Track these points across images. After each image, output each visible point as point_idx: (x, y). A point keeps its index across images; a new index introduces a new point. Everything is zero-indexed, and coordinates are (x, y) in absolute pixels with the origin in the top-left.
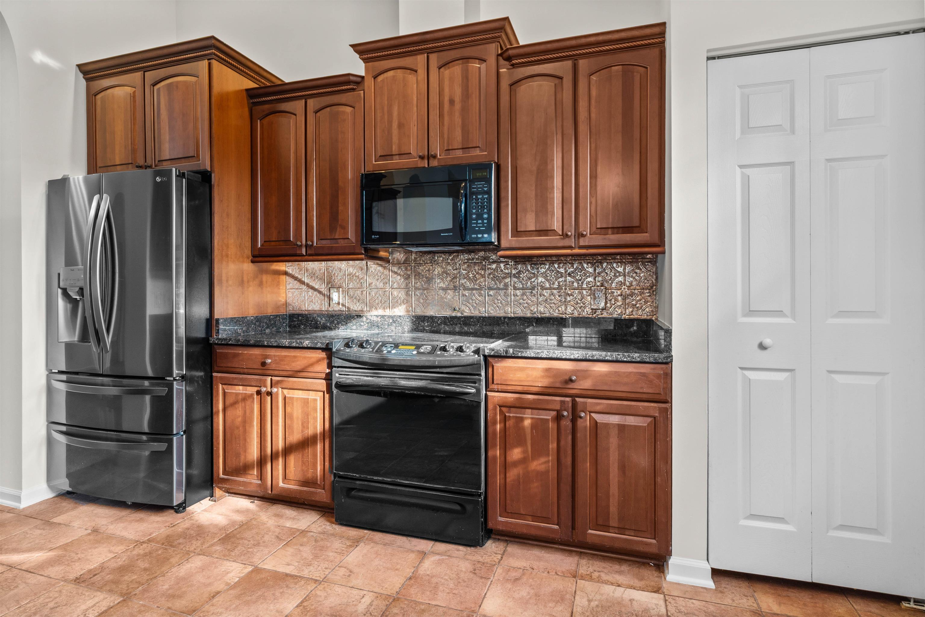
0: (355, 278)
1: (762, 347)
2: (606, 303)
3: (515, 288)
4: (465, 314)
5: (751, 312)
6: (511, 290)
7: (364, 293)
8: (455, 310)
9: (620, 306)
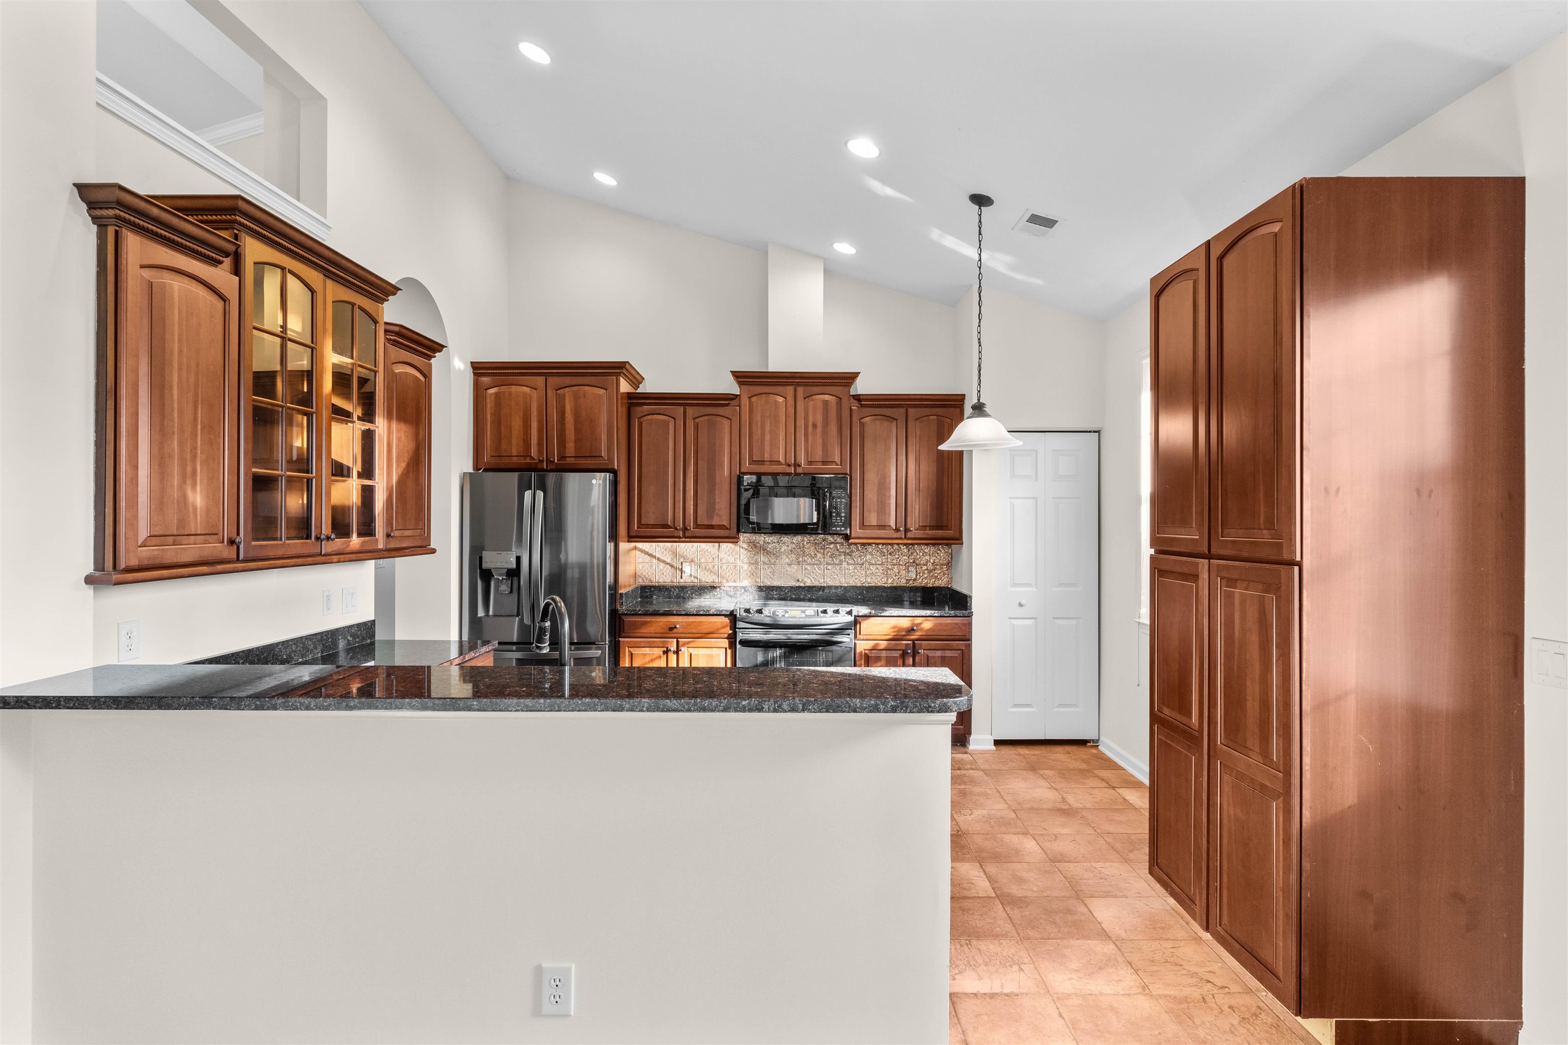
0: (706, 553)
1: (1021, 605)
2: (917, 576)
3: (848, 564)
4: (807, 584)
5: (1015, 585)
6: (845, 565)
7: (716, 567)
8: (798, 581)
9: (926, 578)
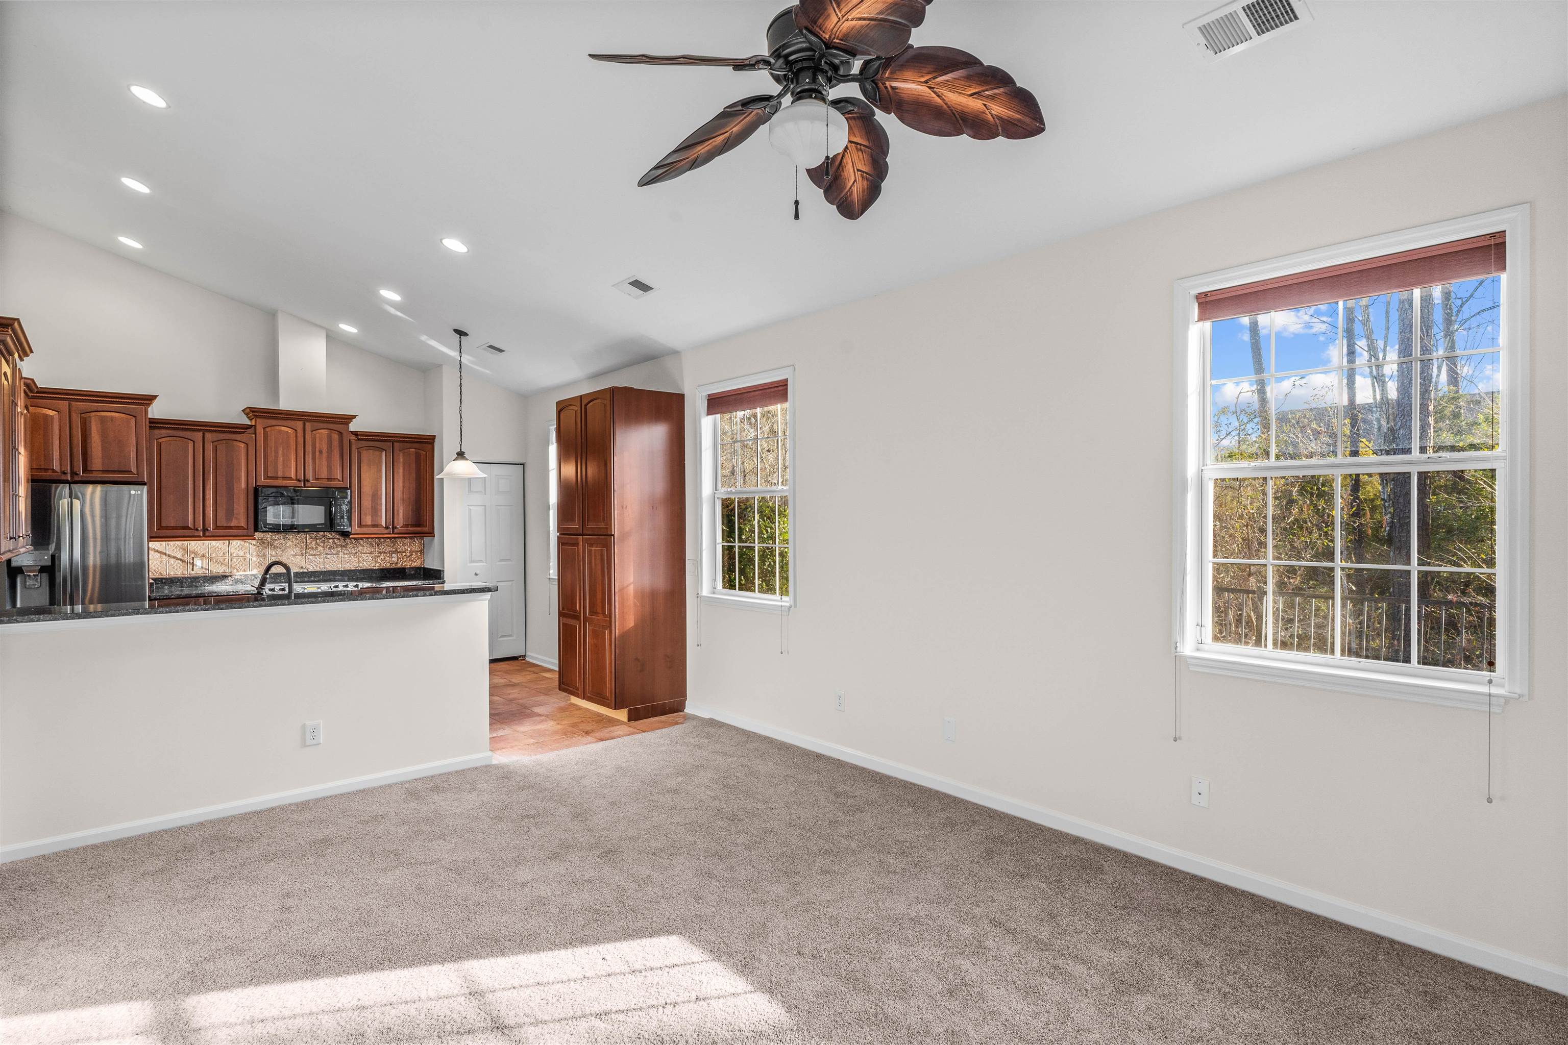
0: (217, 549)
1: (476, 574)
2: (398, 560)
3: (344, 554)
4: (310, 570)
5: (472, 562)
6: (341, 554)
7: (227, 560)
8: (302, 568)
9: (405, 561)
